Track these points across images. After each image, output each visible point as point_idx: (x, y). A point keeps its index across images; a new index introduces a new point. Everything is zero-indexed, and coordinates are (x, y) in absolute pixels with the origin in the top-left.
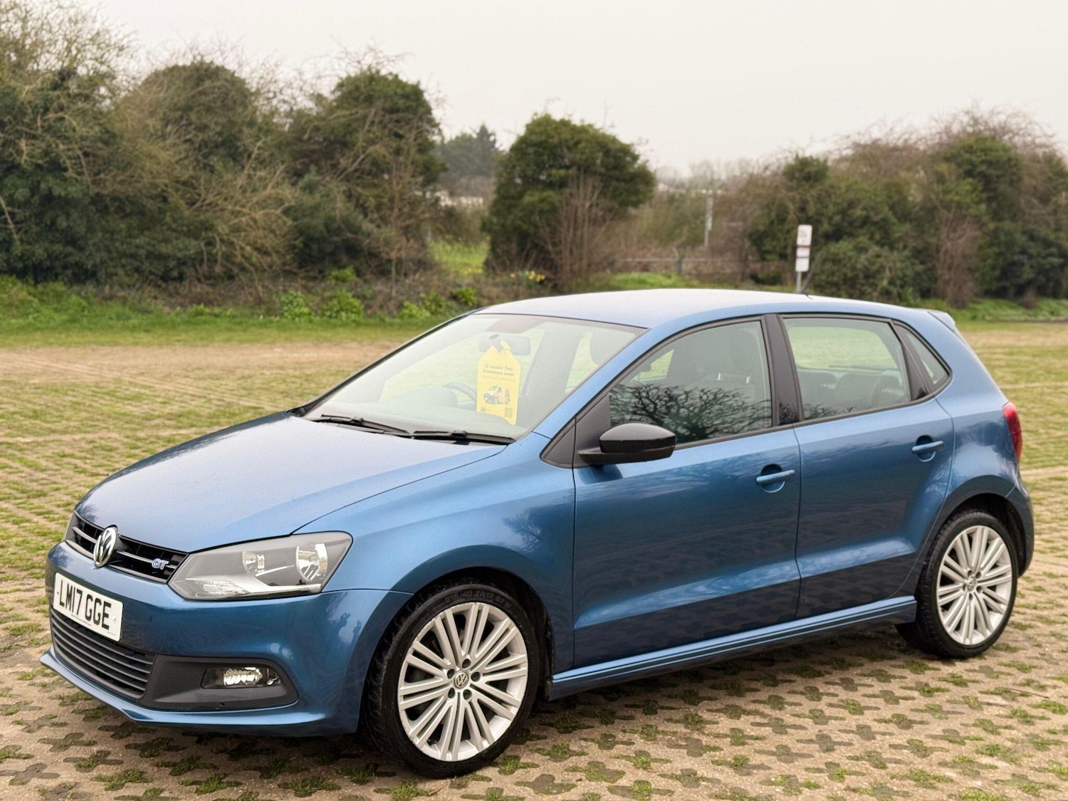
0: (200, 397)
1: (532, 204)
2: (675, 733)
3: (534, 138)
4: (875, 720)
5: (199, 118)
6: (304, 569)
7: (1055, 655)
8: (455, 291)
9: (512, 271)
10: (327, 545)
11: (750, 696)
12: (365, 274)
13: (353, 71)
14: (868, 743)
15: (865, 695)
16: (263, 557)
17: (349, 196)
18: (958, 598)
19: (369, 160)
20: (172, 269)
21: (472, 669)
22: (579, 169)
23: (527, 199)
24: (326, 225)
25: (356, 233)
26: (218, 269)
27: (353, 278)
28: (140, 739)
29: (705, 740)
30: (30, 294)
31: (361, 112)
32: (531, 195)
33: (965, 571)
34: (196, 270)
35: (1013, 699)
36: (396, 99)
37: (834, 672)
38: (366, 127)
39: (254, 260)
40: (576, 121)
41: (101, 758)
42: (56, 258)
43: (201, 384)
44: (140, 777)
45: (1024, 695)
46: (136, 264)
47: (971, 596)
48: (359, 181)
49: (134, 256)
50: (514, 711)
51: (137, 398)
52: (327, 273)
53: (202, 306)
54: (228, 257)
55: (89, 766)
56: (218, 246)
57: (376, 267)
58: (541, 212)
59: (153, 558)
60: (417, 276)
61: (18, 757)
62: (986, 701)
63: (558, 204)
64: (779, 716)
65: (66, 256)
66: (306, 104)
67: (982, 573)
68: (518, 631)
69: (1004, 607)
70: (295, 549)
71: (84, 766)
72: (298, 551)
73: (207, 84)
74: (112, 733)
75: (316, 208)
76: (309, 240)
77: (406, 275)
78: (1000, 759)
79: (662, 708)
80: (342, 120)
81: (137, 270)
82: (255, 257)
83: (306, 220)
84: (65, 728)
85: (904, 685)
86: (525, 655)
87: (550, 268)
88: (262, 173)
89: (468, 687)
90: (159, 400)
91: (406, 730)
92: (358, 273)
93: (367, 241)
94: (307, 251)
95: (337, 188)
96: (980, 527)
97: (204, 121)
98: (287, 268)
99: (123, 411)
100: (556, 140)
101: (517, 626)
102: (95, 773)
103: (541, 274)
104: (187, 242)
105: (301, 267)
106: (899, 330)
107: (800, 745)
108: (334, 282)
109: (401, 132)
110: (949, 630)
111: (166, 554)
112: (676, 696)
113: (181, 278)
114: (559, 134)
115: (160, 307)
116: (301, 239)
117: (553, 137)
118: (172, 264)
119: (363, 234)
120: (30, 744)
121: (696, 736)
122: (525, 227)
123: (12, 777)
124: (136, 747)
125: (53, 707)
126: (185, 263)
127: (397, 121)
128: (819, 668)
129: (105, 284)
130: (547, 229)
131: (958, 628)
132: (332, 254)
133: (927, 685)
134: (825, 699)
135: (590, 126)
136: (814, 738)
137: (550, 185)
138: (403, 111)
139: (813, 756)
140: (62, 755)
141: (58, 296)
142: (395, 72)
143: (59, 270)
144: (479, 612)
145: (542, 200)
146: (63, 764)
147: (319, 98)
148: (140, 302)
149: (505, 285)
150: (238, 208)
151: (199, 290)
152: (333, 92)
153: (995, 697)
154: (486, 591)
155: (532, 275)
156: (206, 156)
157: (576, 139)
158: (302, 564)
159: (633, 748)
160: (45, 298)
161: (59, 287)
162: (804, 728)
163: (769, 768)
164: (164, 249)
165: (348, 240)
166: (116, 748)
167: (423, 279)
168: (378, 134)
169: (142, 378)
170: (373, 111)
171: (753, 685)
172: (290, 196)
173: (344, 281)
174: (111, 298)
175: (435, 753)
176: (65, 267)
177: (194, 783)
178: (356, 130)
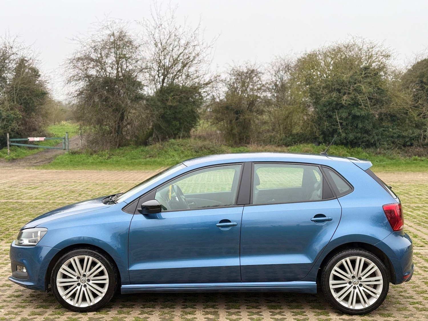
10: (41, 231)
18: (345, 287)
20: (407, 142)
21: (87, 277)
30: (347, 152)
33: (350, 276)
34: (418, 142)
42: (359, 139)
46: (393, 140)
47: (355, 287)
49: (392, 137)
50: (103, 295)
53: (417, 157)
65: (363, 138)
67: (362, 278)
68: (104, 267)
69: (378, 296)
81: (393, 143)
86: (108, 276)
91: (60, 293)
96: (359, 257)
101: (104, 265)
104: (415, 130)
106: (323, 169)
110: (338, 300)
113: (411, 145)
115: (400, 157)
118: (407, 140)
126: (413, 139)
129: (378, 148)
131: (344, 300)
141: (358, 153)
143: (360, 143)
144: (88, 259)
148: (391, 155)
151: (418, 150)
160: (353, 153)
161: (360, 149)
164: (405, 134)
174: (380, 153)
175: (72, 303)
176: (362, 142)
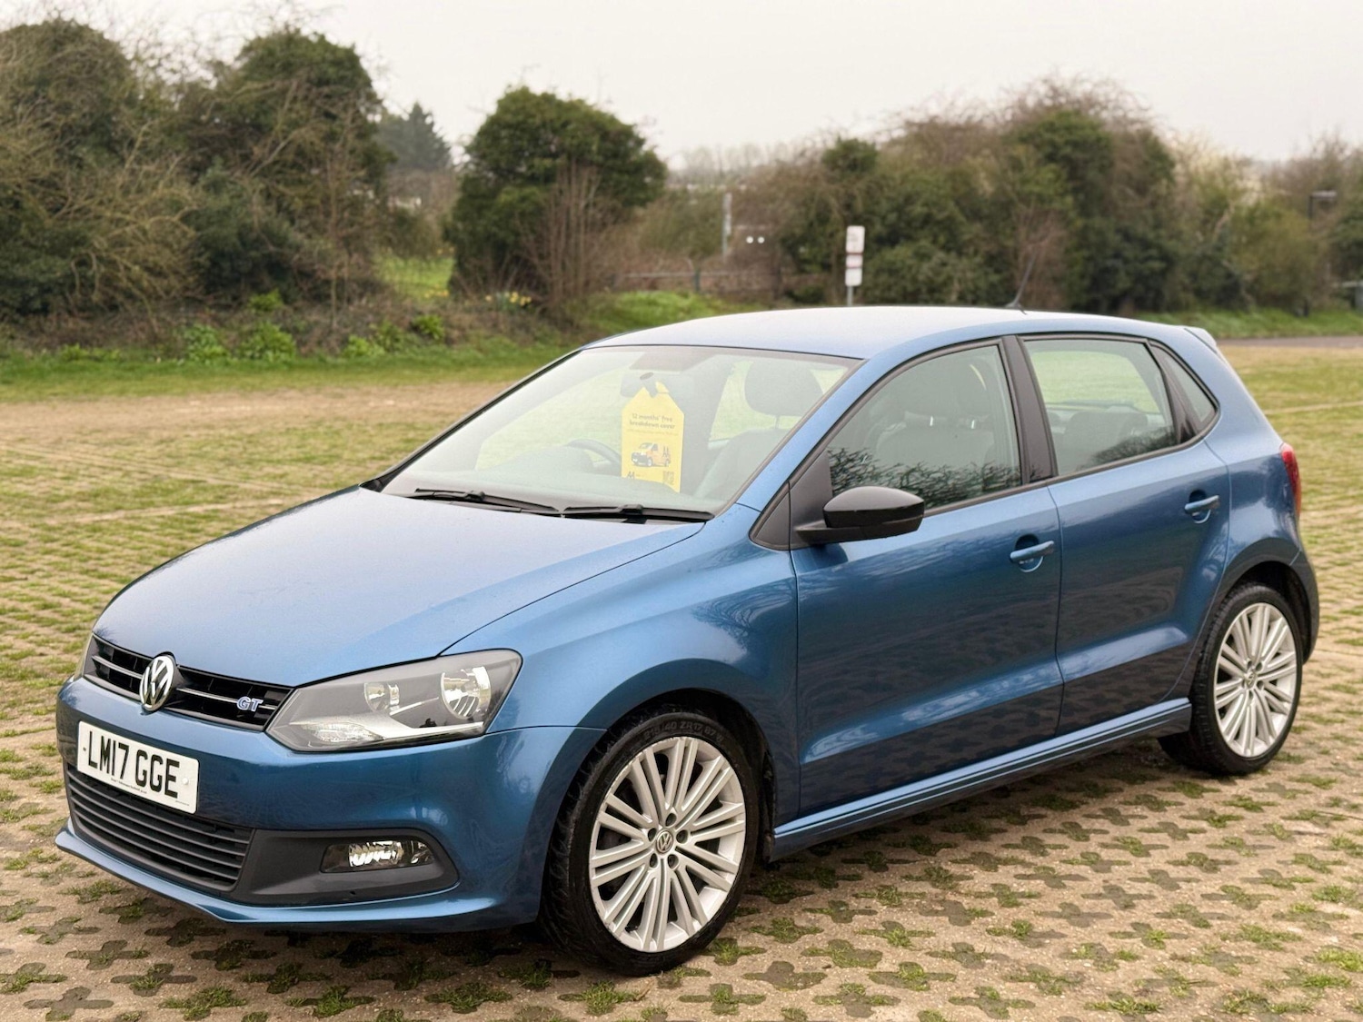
0: (112, 469)
1: (510, 205)
2: (922, 895)
3: (509, 118)
4: (1169, 862)
5: (59, 95)
6: (453, 703)
7: (1351, 763)
8: (416, 320)
9: (488, 293)
10: (488, 668)
11: (998, 840)
12: (295, 300)
13: (264, 31)
14: (1172, 894)
15: (1142, 830)
16: (396, 688)
17: (268, 195)
18: (1237, 698)
19: (293, 148)
20: (31, 299)
21: (677, 826)
22: (569, 158)
23: (503, 198)
24: (240, 235)
25: (280, 245)
26: (96, 297)
27: (279, 305)
28: (209, 945)
29: (966, 903)
31: (279, 85)
32: (507, 193)
33: (1244, 663)
34: (65, 299)
35: (1327, 825)
36: (325, 66)
37: (1090, 800)
38: (287, 105)
39: (145, 284)
40: (563, 95)
41: (161, 975)
43: (110, 451)
44: (229, 999)
45: (1339, 818)
47: (1251, 694)
48: (280, 176)
50: (730, 879)
51: (25, 472)
52: (244, 299)
53: (77, 347)
54: (108, 281)
55: (151, 987)
56: (95, 267)
57: (310, 290)
58: (522, 214)
59: (238, 697)
60: (364, 301)
61: (46, 980)
62: (1294, 829)
63: (543, 204)
64: (1045, 864)
66: (201, 74)
67: (1264, 663)
68: (733, 772)
69: (1288, 706)
70: (439, 677)
71: (142, 987)
72: (443, 678)
73: (69, 48)
74: (166, 938)
75: (226, 213)
76: (219, 256)
77: (349, 301)
78: (1347, 906)
79: (892, 862)
80: (255, 95)
82: (146, 280)
83: (212, 229)
84: (97, 935)
85: (1183, 813)
86: (742, 804)
87: (536, 288)
88: (151, 168)
89: (672, 851)
90: (59, 474)
91: (601, 914)
92: (285, 298)
93: (297, 257)
94: (216, 271)
95: (251, 186)
96: (1261, 605)
97: (66, 98)
98: (189, 294)
99: (14, 492)
100: (538, 121)
101: (732, 765)
102: (161, 996)
103: (525, 295)
104: (51, 260)
105: (208, 293)
106: (1157, 352)
107: (1088, 902)
108: (254, 311)
109: (334, 111)
110: (1228, 739)
111: (257, 689)
112: (904, 845)
113: (45, 310)
114: (542, 112)
115: (20, 349)
116: (208, 254)
117: (533, 116)
118: (33, 291)
119: (290, 247)
120: (56, 960)
121: (951, 897)
122: (502, 234)
123: (47, 1010)
124: (207, 955)
125: (69, 906)
126: (49, 290)
127: (328, 96)
128: (1070, 797)
130: (532, 237)
131: (1237, 736)
132: (250, 274)
133: (1212, 812)
134: (1095, 838)
135: (581, 102)
136: (1102, 891)
137: (532, 179)
138: (335, 83)
139: (1110, 916)
140: (105, 975)
142: (320, 31)
144: (686, 749)
145: (523, 199)
146: (112, 985)
147: (218, 66)
149: (480, 311)
150: (118, 215)
151: (71, 325)
152: (238, 59)
153: (1303, 823)
154: (694, 721)
155: (514, 297)
156: (71, 146)
157: (563, 119)
158: (450, 696)
159: (876, 917)
162: (1084, 879)
163: (1063, 936)
164: (20, 271)
165: (269, 255)
166: (179, 959)
167: (371, 305)
168: (303, 113)
169: (22, 445)
170: (294, 84)
171: (995, 824)
172: (189, 198)
173: (267, 310)
175: (637, 941)
177: (306, 1003)
178: (273, 109)
